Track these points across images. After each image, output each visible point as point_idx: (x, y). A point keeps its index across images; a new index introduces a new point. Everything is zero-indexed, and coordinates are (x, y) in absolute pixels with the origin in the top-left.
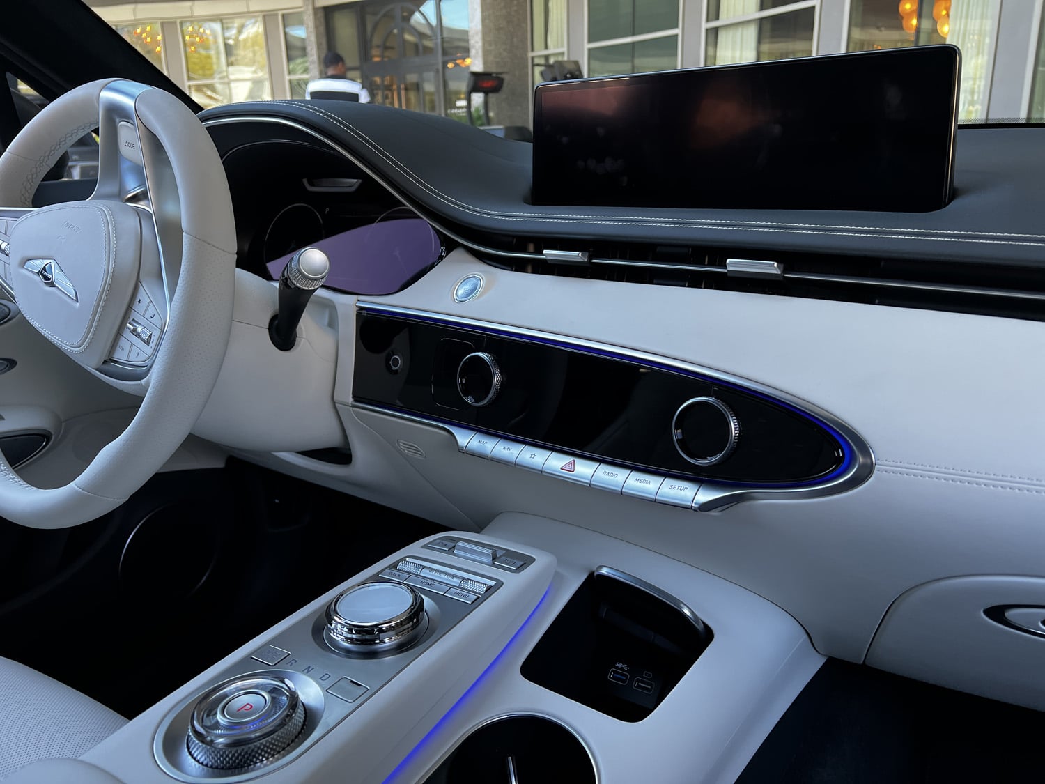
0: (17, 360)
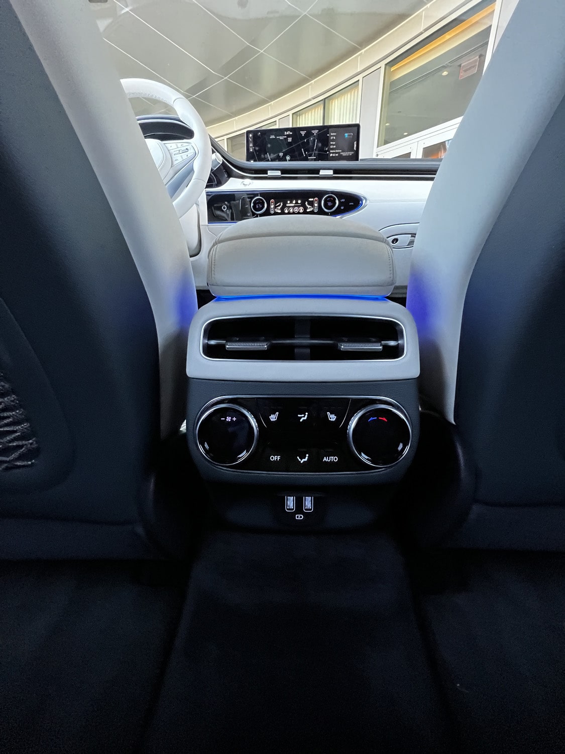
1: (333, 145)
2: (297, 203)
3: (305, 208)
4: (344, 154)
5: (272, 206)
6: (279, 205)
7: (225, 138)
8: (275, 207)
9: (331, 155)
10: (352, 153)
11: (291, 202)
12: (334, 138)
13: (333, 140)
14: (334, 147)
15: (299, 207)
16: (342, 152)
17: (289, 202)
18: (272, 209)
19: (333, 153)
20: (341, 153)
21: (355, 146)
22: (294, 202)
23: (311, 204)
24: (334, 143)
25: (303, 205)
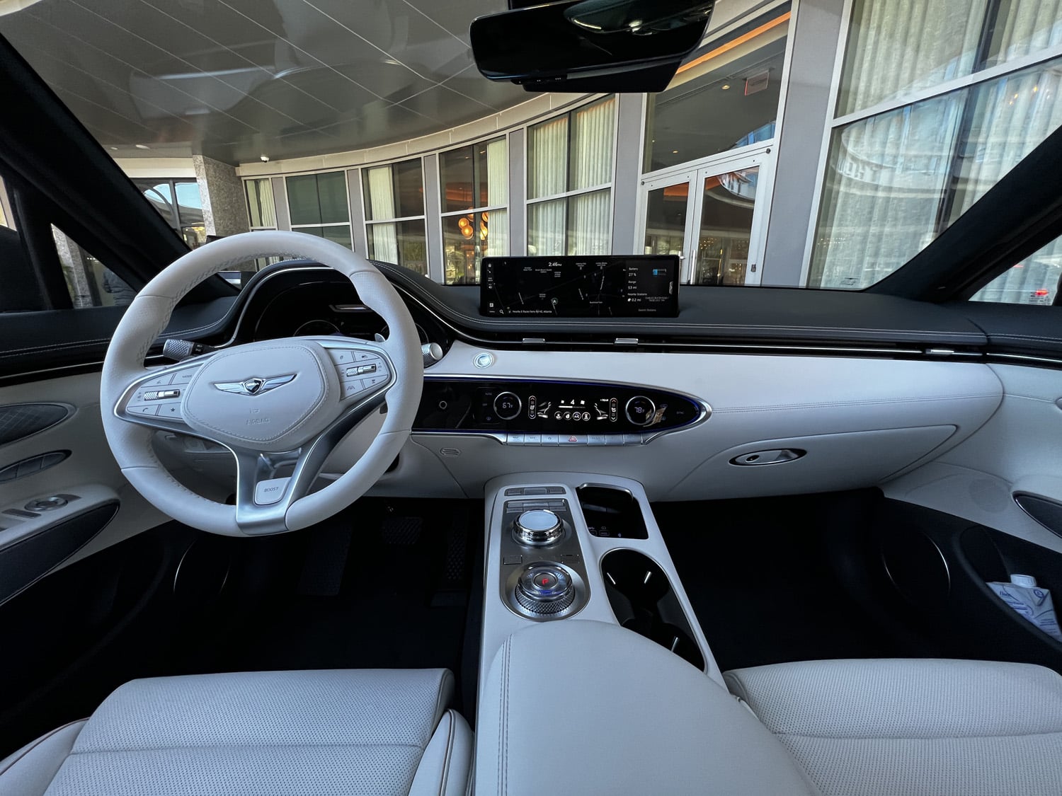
0: (71, 450)
1: (632, 285)
2: (578, 403)
3: (594, 414)
4: (651, 299)
5: (532, 407)
6: (545, 406)
8: (538, 409)
9: (629, 300)
10: (666, 298)
11: (568, 403)
12: (635, 275)
13: (632, 278)
14: (635, 288)
15: (582, 411)
16: (648, 296)
17: (563, 402)
18: (532, 412)
19: (631, 297)
20: (647, 298)
21: (671, 287)
22: (573, 402)
23: (605, 407)
24: (634, 282)
25: (588, 407)
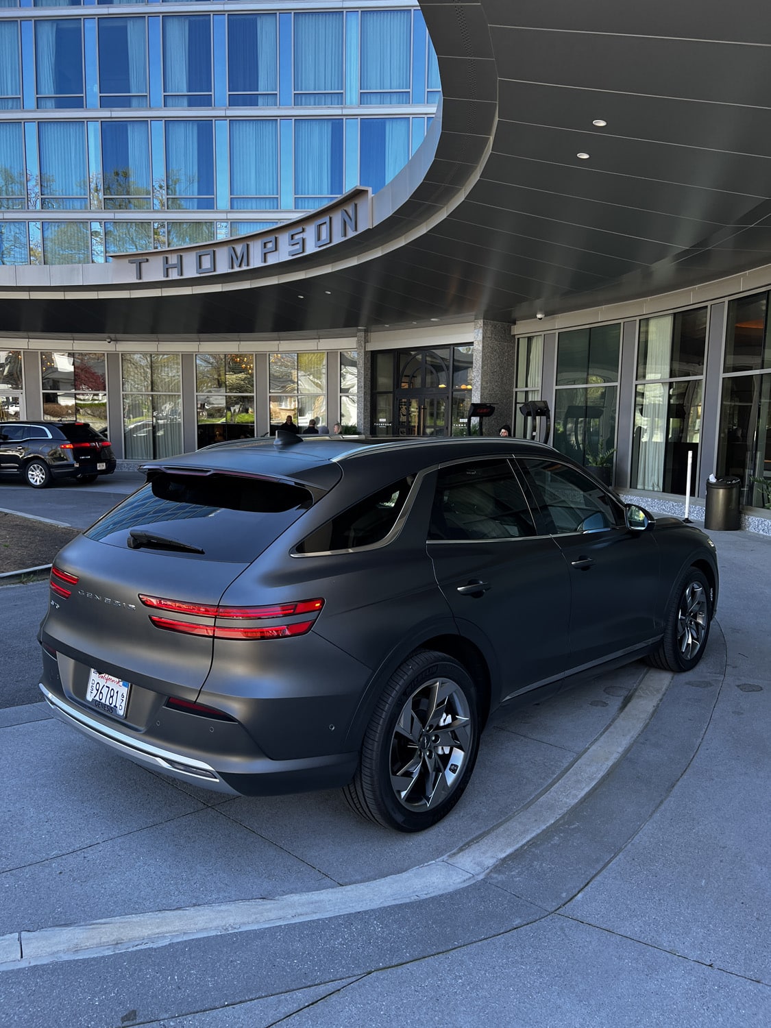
7: (726, 300)
